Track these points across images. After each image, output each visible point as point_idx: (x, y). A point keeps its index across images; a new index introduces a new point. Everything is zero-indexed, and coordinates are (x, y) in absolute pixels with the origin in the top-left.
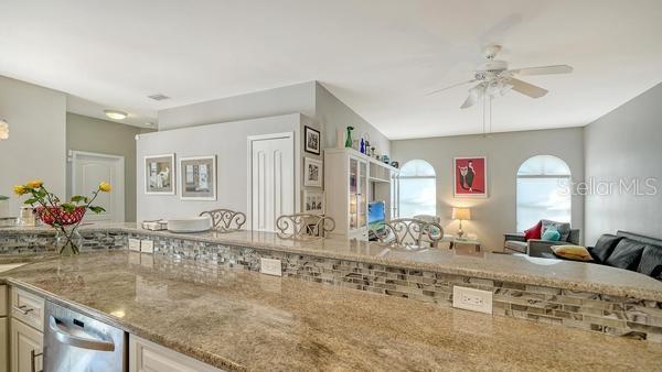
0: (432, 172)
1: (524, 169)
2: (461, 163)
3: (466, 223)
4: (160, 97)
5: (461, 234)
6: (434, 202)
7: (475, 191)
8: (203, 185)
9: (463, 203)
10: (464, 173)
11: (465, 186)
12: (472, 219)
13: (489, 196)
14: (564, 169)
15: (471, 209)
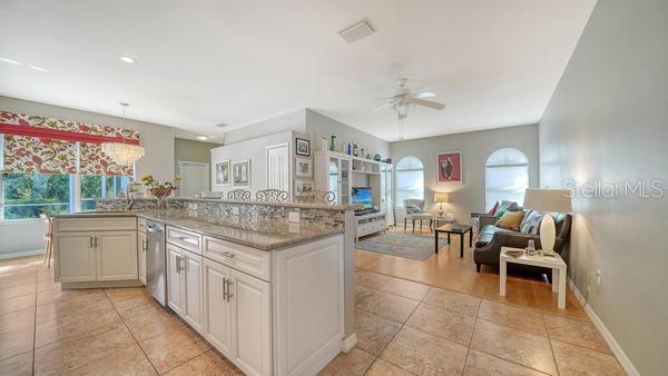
0: (421, 165)
1: (491, 160)
2: (442, 157)
3: (446, 205)
4: (222, 125)
5: (441, 214)
6: (422, 190)
7: (454, 179)
8: (244, 179)
9: (444, 189)
10: (445, 165)
11: (446, 175)
12: (450, 201)
13: (464, 183)
14: (523, 159)
15: (449, 194)
